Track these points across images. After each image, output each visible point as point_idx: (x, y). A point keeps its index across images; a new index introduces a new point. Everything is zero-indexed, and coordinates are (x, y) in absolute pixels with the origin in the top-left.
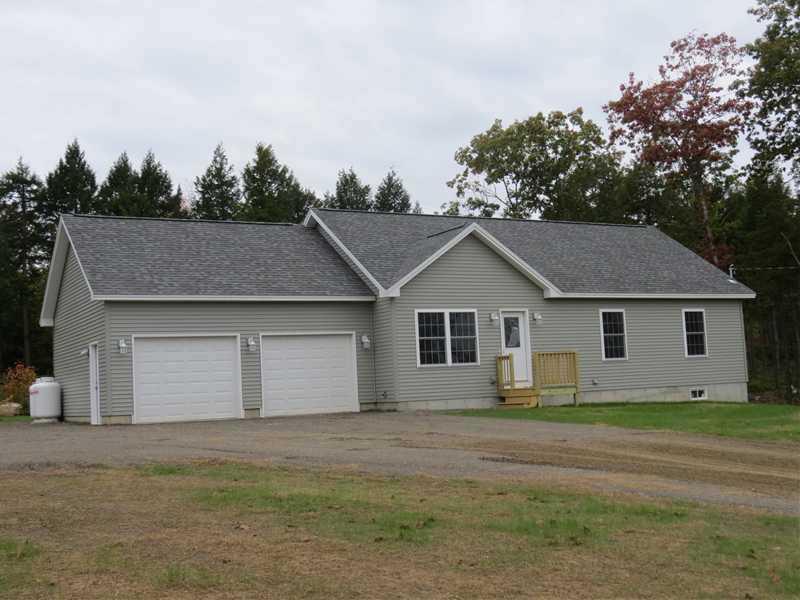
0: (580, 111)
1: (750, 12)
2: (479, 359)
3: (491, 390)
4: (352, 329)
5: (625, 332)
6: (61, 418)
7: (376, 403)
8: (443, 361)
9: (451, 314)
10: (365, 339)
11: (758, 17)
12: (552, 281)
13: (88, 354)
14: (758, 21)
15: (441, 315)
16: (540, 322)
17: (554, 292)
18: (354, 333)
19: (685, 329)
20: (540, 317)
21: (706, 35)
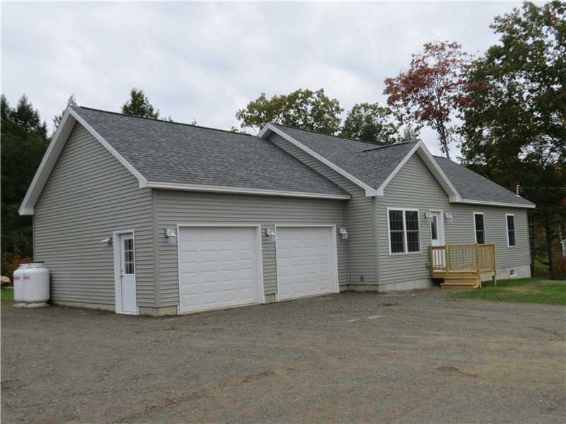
0: (322, 91)
1: (491, 27)
2: (421, 249)
3: (426, 272)
4: (334, 223)
5: (485, 228)
6: (51, 302)
7: (348, 285)
8: (402, 250)
9: (406, 212)
10: (344, 232)
11: (496, 30)
12: (457, 189)
13: (110, 243)
14: (495, 33)
15: (401, 212)
16: (452, 220)
17: (458, 199)
18: (335, 226)
19: (507, 228)
20: (451, 217)
21: (447, 42)
